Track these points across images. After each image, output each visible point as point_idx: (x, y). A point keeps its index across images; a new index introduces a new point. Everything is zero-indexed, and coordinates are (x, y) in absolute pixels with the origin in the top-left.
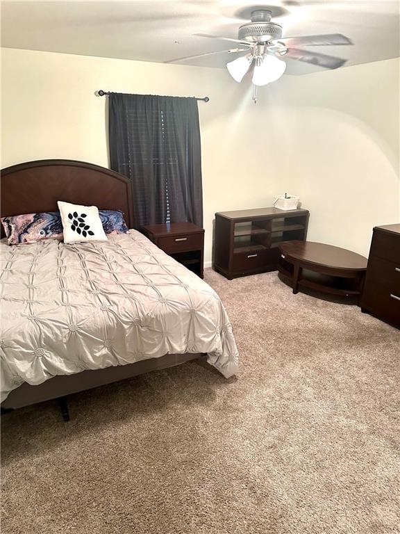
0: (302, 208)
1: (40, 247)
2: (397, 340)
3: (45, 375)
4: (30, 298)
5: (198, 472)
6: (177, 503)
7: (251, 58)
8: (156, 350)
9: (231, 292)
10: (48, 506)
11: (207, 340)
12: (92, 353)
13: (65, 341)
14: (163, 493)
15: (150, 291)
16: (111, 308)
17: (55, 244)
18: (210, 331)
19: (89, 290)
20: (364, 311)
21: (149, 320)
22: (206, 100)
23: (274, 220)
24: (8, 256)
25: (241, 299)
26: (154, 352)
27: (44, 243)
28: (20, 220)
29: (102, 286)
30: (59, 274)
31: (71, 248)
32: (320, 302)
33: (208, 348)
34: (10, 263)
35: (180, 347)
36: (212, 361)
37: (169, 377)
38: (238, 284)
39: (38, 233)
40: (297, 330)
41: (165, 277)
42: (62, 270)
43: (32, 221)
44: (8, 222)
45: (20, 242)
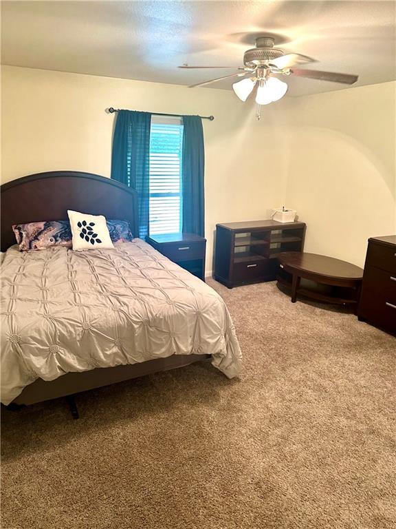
0: (299, 220)
1: (49, 253)
2: (393, 347)
3: (59, 371)
4: (43, 297)
5: (204, 467)
6: (186, 496)
7: (256, 79)
8: (163, 350)
9: (231, 300)
10: (60, 498)
11: (212, 341)
12: (103, 350)
13: (78, 339)
14: (172, 487)
15: (158, 293)
16: (122, 308)
17: (64, 251)
18: (215, 333)
19: (100, 293)
20: (361, 319)
21: (158, 321)
22: (211, 118)
23: (273, 232)
24: (20, 260)
25: (241, 307)
26: (162, 352)
27: (53, 250)
28: (31, 228)
29: (111, 288)
30: (70, 277)
31: (80, 255)
32: (318, 310)
33: (213, 349)
34: (22, 267)
35: (186, 347)
36: (216, 363)
37: (174, 379)
38: (239, 292)
39: (48, 239)
40: (297, 336)
41: (171, 281)
42: (73, 274)
43: (43, 229)
44: (19, 229)
45: (30, 248)
